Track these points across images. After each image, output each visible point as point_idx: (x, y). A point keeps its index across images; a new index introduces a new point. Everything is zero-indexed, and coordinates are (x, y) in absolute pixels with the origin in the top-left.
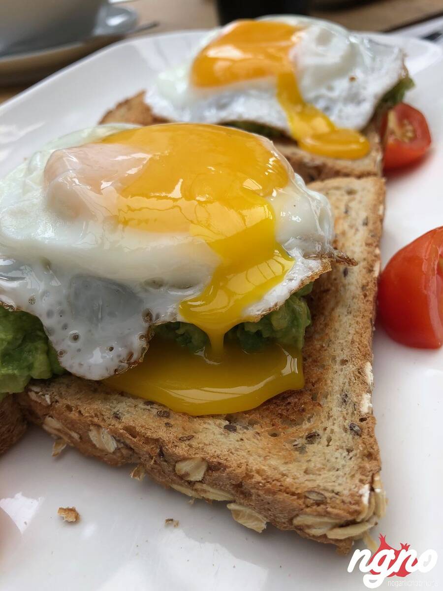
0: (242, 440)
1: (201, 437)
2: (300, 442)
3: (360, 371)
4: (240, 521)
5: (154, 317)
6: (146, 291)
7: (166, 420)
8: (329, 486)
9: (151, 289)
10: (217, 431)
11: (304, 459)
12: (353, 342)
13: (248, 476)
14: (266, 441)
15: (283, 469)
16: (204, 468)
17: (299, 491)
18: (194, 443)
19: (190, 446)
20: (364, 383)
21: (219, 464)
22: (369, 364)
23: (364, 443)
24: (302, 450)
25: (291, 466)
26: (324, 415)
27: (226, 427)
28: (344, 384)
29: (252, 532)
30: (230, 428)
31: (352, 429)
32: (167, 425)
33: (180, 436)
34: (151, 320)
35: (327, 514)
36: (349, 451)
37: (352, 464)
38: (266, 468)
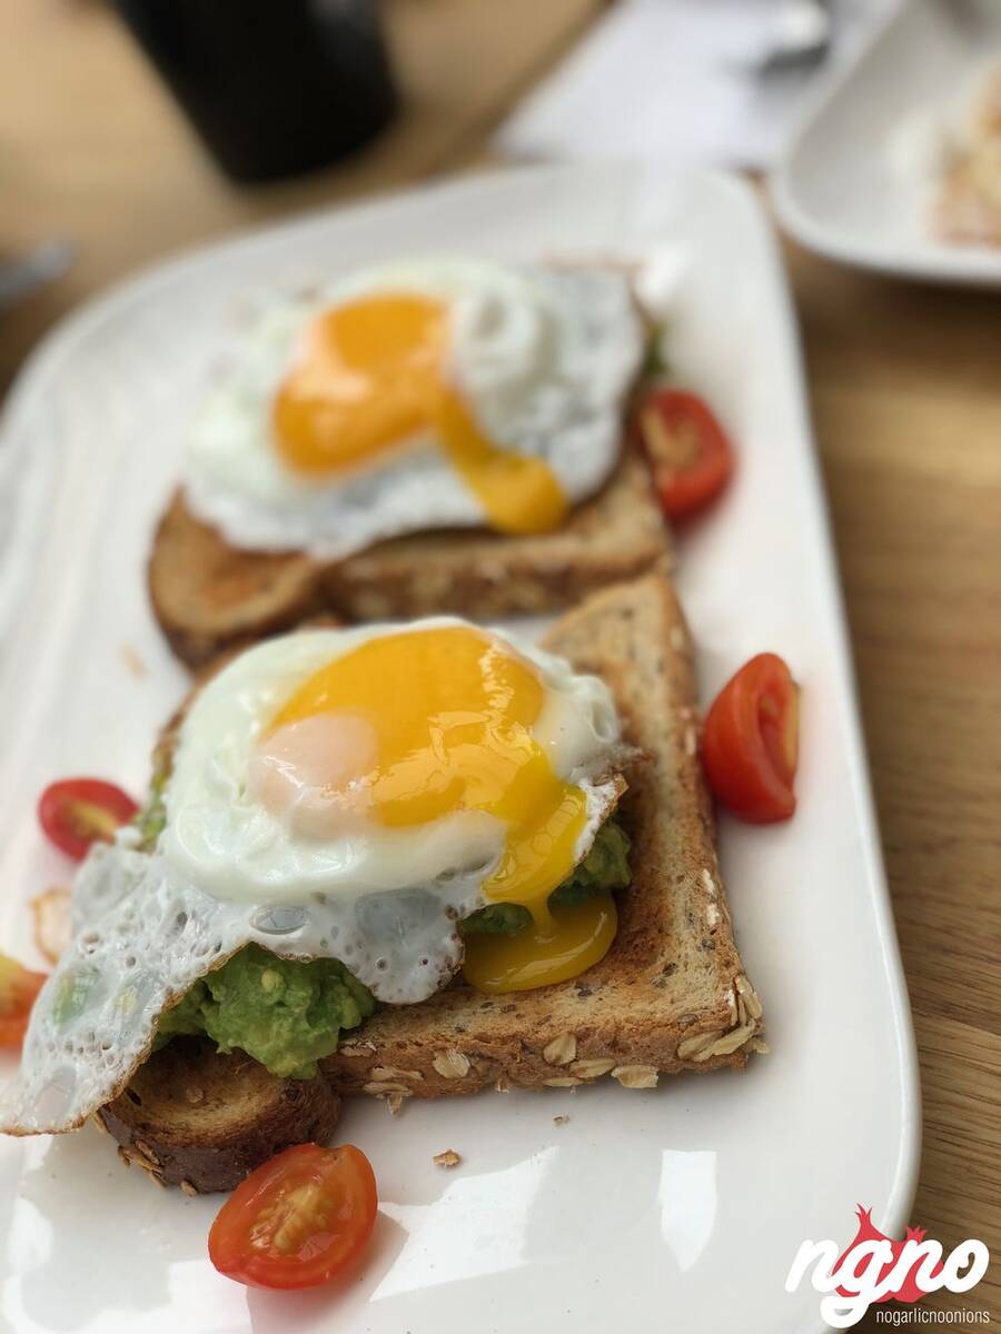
0: (601, 999)
1: (558, 1013)
2: (657, 979)
3: (699, 883)
4: (631, 1085)
5: (459, 911)
6: (440, 887)
7: (515, 1013)
8: (696, 1005)
9: (446, 883)
10: (572, 1001)
11: (666, 992)
12: (684, 852)
13: (619, 1028)
14: (626, 991)
15: (650, 1008)
16: (573, 1041)
17: (671, 1021)
18: (554, 1021)
19: (552, 1026)
20: (705, 894)
21: (587, 1029)
22: (705, 871)
23: (720, 954)
24: (662, 984)
25: (656, 1003)
26: (674, 943)
27: (579, 995)
28: (686, 902)
29: (648, 1091)
30: (585, 994)
31: (705, 946)
32: (518, 1016)
33: (537, 1021)
34: (456, 915)
35: (702, 1030)
36: (707, 967)
37: (713, 978)
38: (634, 1014)
